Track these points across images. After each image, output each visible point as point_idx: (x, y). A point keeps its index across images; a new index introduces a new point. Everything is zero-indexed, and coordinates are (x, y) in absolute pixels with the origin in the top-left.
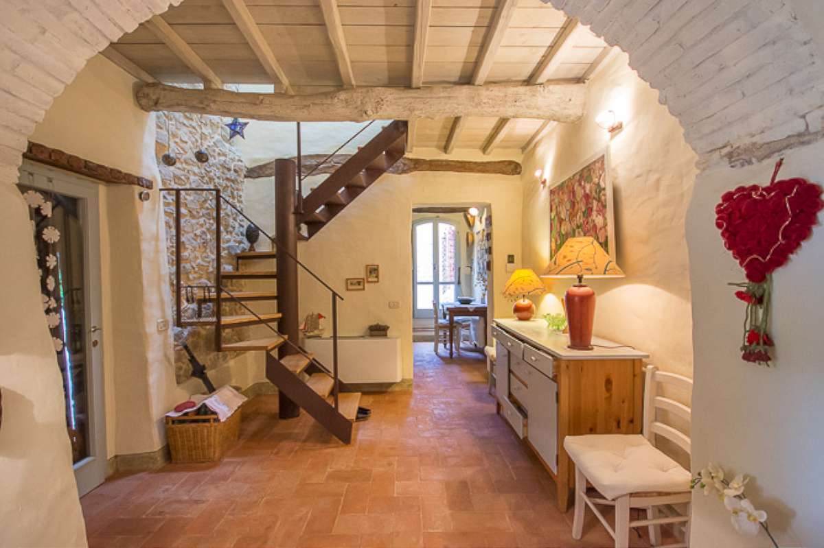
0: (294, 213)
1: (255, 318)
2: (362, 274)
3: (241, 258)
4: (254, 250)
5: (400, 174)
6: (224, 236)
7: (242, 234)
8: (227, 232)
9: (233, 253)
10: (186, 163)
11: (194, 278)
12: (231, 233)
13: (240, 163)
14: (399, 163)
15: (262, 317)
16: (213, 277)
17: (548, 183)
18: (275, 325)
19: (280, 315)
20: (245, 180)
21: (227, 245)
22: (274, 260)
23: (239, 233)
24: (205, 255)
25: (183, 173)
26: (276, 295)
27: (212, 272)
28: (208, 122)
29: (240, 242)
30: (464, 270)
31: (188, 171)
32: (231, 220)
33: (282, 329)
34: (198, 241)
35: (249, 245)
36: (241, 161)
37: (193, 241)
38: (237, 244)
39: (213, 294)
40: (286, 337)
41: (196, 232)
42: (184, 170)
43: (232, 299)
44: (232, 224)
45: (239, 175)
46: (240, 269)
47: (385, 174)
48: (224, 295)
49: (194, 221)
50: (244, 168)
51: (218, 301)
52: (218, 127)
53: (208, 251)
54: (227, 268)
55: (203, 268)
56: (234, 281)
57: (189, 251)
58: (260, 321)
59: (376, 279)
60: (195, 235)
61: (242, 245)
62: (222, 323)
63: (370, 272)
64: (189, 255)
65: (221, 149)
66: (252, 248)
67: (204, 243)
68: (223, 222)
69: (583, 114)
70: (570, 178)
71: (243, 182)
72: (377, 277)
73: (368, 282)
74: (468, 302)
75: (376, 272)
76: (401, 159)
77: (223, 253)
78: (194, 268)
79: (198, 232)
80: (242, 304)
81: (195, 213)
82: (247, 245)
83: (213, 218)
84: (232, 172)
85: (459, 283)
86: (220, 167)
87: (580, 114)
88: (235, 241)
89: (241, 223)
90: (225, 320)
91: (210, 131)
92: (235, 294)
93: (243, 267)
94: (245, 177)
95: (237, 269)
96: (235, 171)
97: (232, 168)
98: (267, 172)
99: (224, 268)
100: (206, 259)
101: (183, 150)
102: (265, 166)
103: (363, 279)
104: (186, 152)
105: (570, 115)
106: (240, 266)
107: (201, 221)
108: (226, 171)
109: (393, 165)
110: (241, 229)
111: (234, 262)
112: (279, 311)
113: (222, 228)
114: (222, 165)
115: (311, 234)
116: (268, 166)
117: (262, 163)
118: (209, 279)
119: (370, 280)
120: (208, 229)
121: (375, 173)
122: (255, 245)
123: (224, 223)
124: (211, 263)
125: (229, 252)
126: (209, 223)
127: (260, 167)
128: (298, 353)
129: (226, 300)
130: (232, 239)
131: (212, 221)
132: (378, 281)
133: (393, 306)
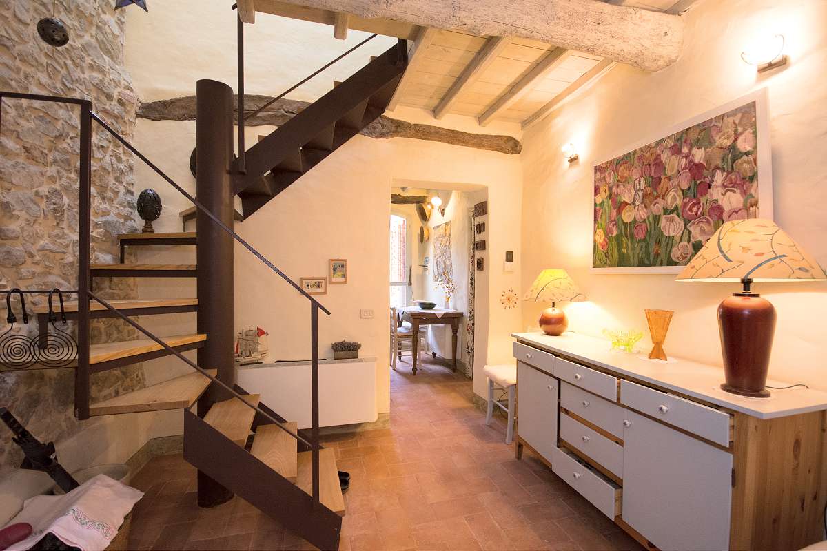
0: (229, 172)
1: (155, 347)
2: (323, 272)
3: (127, 243)
4: (153, 232)
5: (377, 137)
6: (96, 203)
7: (130, 205)
8: (103, 198)
9: (115, 233)
10: (23, 61)
11: (34, 274)
12: (111, 200)
13: (128, 92)
14: (376, 123)
15: (171, 343)
16: (74, 274)
17: (581, 159)
18: (192, 355)
19: (203, 337)
20: (138, 121)
21: (104, 219)
22: (193, 248)
23: (126, 203)
24: (57, 231)
25: (14, 76)
26: (196, 303)
27: (72, 264)
28: (72, 7)
29: (128, 218)
30: (416, 270)
31: (26, 77)
32: (111, 181)
33: (204, 362)
34: (43, 206)
35: (143, 222)
36: (131, 90)
37: (31, 205)
38: (122, 221)
39: (72, 304)
40: (213, 373)
41: (40, 189)
42: (18, 70)
43: (110, 313)
44: (114, 187)
45: (127, 112)
46: (126, 261)
47: (357, 137)
48: (94, 306)
49: (34, 169)
50: (135, 101)
51: (83, 317)
52: (91, 23)
53: (64, 225)
54: (102, 258)
55: (52, 255)
56: (115, 279)
57: (22, 222)
58: (167, 351)
59: (343, 279)
60: (37, 193)
61: (130, 223)
62: (92, 361)
63: (334, 269)
64: (22, 228)
65: (96, 60)
66: (148, 228)
67: (55, 210)
68: (95, 179)
69: (677, 57)
70: (649, 146)
71: (135, 123)
72: (344, 276)
73: (332, 283)
74: (431, 306)
75: (343, 269)
76: (379, 118)
77: (95, 233)
78: (32, 256)
79: (44, 190)
80: (129, 321)
81: (37, 153)
82: (139, 223)
83: (76, 171)
84: (115, 103)
85: (410, 284)
86: (92, 87)
87: (674, 58)
88: (119, 215)
89: (130, 188)
90: (97, 354)
91: (76, 23)
92: (117, 304)
93: (132, 258)
94: (138, 115)
95: (122, 261)
96: (120, 102)
97: (115, 97)
98: (176, 113)
99: (97, 258)
100: (61, 241)
101: (18, 34)
102: (173, 102)
103: (325, 279)
104: (24, 42)
105: (661, 57)
106: (126, 256)
107: (52, 171)
108: (104, 98)
109: (368, 124)
110: (130, 198)
111: (117, 249)
112: (200, 332)
113: (93, 190)
114: (96, 86)
115: (248, 213)
116: (177, 103)
117: (168, 98)
118: (65, 277)
119: (334, 280)
120: (65, 188)
121: (345, 132)
122: (154, 224)
123: (98, 183)
124: (70, 249)
125: (107, 231)
126: (68, 178)
127: (165, 104)
128: (231, 396)
129: (98, 314)
130: (113, 211)
131: (73, 175)
132: (345, 282)
133: (365, 315)
